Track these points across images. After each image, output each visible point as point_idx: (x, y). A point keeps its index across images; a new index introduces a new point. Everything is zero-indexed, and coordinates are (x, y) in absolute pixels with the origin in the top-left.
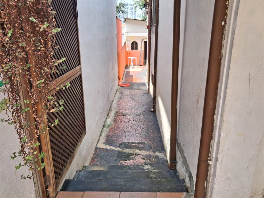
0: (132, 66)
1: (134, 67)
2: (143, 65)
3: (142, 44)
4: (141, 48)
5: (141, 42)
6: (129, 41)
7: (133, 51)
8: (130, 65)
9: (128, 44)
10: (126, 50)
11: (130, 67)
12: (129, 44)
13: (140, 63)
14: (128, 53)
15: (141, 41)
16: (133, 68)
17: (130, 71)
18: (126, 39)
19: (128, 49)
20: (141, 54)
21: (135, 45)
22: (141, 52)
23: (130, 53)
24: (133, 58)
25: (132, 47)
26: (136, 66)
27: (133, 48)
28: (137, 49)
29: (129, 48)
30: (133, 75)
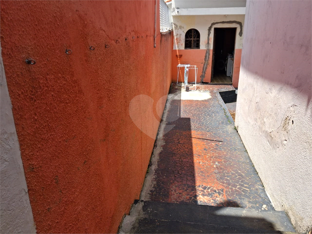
0: (184, 85)
1: (190, 87)
2: (209, 82)
3: (209, 35)
4: (208, 43)
5: (207, 31)
6: (181, 27)
7: (189, 50)
8: (180, 82)
9: (177, 35)
10: (174, 49)
11: (181, 86)
12: (181, 35)
13: (202, 76)
14: (177, 56)
15: (208, 28)
16: (187, 90)
17: (180, 100)
18: (175, 24)
19: (177, 46)
20: (206, 57)
21: (194, 38)
22: (207, 52)
23: (181, 56)
24: (189, 66)
25: (186, 41)
26: (195, 85)
27: (188, 45)
28: (198, 46)
29: (179, 45)
30: (189, 119)
